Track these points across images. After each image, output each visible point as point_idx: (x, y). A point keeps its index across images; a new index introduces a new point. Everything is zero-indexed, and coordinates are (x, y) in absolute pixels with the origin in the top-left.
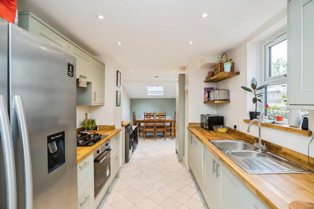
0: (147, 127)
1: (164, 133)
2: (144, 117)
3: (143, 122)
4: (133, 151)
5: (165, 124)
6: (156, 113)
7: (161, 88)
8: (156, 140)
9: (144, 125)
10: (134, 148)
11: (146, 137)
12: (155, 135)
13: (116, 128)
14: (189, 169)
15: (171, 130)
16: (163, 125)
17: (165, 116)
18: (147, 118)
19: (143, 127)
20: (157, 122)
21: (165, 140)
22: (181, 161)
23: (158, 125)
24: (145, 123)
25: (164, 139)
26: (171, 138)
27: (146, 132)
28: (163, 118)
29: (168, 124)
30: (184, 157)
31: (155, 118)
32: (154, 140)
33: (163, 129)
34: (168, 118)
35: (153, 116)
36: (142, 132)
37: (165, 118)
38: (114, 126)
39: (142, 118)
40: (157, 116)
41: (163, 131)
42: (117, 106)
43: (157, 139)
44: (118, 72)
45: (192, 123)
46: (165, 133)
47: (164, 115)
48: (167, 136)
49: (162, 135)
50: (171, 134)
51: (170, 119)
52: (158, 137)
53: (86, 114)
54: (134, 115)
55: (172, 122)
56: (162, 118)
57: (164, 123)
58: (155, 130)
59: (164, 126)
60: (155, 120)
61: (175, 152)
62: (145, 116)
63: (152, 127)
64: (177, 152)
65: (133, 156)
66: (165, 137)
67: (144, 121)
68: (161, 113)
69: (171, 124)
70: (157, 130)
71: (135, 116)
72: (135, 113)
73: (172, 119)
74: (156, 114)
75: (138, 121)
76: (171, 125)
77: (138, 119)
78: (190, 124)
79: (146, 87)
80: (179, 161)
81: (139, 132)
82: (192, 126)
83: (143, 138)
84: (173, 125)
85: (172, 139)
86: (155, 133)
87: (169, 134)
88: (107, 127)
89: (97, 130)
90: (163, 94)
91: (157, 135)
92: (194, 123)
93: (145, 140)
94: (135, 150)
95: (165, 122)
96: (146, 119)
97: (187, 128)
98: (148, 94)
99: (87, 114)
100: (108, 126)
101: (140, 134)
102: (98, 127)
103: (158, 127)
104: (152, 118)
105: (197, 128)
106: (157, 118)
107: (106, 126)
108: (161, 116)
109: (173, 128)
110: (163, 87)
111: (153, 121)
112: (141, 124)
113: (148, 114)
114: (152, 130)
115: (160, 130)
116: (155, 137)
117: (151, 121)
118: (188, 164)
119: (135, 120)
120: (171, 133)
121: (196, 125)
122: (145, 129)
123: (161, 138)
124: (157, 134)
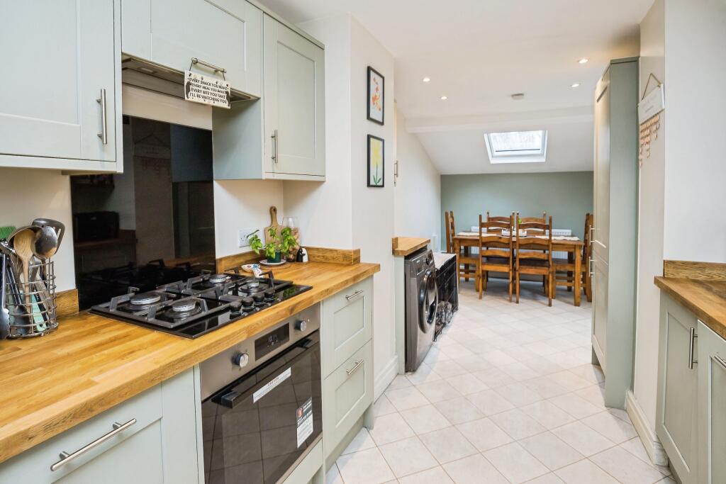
0: (490, 259)
1: (545, 280)
2: (478, 228)
3: (475, 242)
4: (436, 334)
5: (548, 255)
6: (517, 218)
7: (535, 140)
8: (517, 302)
9: (478, 253)
10: (442, 325)
11: (485, 289)
12: (514, 286)
13: (362, 260)
14: (662, 461)
15: (570, 274)
16: (543, 257)
17: (549, 227)
18: (489, 231)
19: (476, 257)
20: (521, 246)
21: (550, 305)
22: (617, 405)
23: (524, 257)
24: (484, 249)
25: (546, 301)
26: (572, 300)
27: (486, 275)
28: (544, 234)
29: (563, 255)
30: (630, 393)
31: (514, 233)
32: (511, 301)
33: (543, 271)
34: (561, 234)
35: (509, 227)
36: (474, 272)
37: (550, 235)
38: (357, 252)
39: (474, 232)
40: (521, 227)
41: (544, 276)
42: (369, 185)
43: (520, 300)
44: (372, 73)
45: (684, 263)
46: (548, 281)
47: (547, 223)
48: (558, 294)
49: (539, 286)
50: (569, 289)
51: (568, 238)
52: (526, 293)
53: (273, 211)
54: (450, 220)
55: (577, 249)
56: (538, 233)
57: (547, 252)
58: (514, 270)
59: (548, 260)
60: (514, 239)
61: (589, 359)
62: (482, 225)
63: (504, 260)
64: (596, 363)
65: (433, 351)
66: (548, 296)
67: (478, 240)
68: (536, 220)
69: (571, 255)
70: (522, 272)
71: (452, 224)
72: (452, 217)
73: (576, 239)
74: (517, 222)
75: (461, 241)
76: (571, 259)
77: (461, 234)
78: (667, 264)
79: (485, 136)
80: (609, 406)
81: (467, 270)
82: (683, 274)
83: (478, 291)
84: (578, 258)
85: (577, 304)
86: (514, 278)
87: (565, 287)
88: (335, 254)
89: (302, 261)
90: (543, 160)
91: (522, 287)
92: (695, 263)
93: (481, 298)
94: (444, 331)
95: (548, 246)
96: (484, 235)
97: (657, 281)
98: (493, 161)
99: (275, 210)
100: (336, 251)
101: (470, 279)
102: (304, 251)
103: (524, 262)
104: (505, 233)
105: (715, 289)
106: (523, 233)
107: (331, 251)
108: (536, 226)
109: (578, 269)
110: (540, 132)
111: (509, 244)
112: (473, 248)
113: (493, 219)
114: (505, 269)
115: (532, 271)
116: (514, 292)
117: (502, 241)
118: (655, 439)
119: (453, 235)
120: (569, 284)
121: (707, 271)
122: (483, 264)
123: (534, 299)
124: (521, 282)
